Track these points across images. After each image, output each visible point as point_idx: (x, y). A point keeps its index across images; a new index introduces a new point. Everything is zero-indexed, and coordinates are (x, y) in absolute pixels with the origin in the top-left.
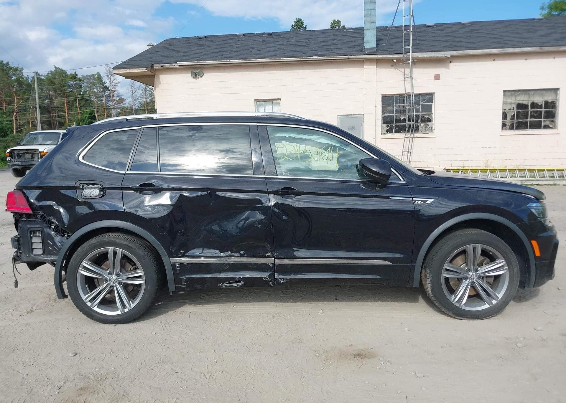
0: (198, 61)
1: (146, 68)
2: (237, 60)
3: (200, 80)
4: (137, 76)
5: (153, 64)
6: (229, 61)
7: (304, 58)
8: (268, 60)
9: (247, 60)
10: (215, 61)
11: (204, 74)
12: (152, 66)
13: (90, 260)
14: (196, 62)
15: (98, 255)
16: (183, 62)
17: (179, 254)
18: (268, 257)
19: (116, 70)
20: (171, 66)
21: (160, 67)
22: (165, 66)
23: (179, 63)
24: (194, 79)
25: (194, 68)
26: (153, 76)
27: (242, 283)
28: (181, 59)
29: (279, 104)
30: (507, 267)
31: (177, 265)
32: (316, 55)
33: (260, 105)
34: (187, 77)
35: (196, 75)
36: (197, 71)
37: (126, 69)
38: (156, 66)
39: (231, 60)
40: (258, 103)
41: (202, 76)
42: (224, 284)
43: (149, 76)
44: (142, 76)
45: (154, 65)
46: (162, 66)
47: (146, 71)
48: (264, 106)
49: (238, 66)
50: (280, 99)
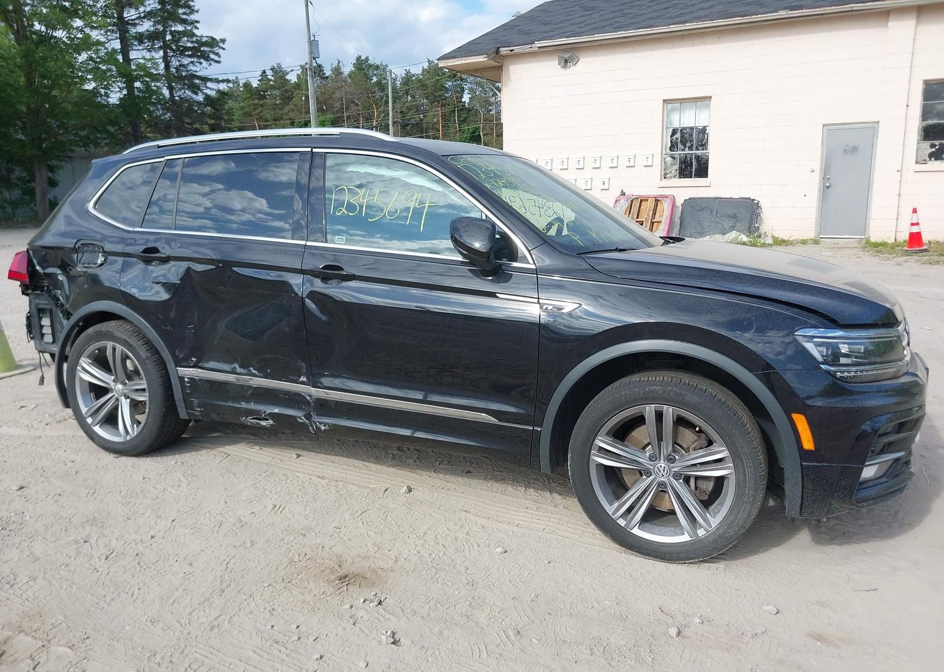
0: (568, 37)
1: (485, 56)
2: (633, 31)
3: (573, 70)
4: (476, 70)
5: (498, 48)
6: (619, 33)
7: (759, 16)
8: (688, 26)
9: (650, 29)
10: (595, 36)
11: (579, 60)
12: (497, 51)
13: (89, 357)
14: (565, 39)
15: (97, 351)
16: (544, 41)
17: (190, 362)
18: (302, 383)
19: (443, 61)
20: (526, 48)
21: (509, 52)
22: (517, 49)
23: (538, 44)
24: (563, 70)
25: (565, 51)
26: (500, 68)
27: (271, 422)
28: (544, 35)
29: (709, 106)
30: (732, 465)
31: (186, 380)
32: (785, 9)
33: (673, 110)
34: (550, 67)
35: (566, 61)
36: (566, 56)
37: (457, 59)
38: (504, 51)
39: (624, 31)
40: (670, 106)
41: (576, 64)
42: (248, 419)
43: (494, 67)
44: (484, 69)
45: (501, 49)
46: (512, 50)
47: (486, 59)
48: (680, 110)
49: (636, 42)
50: (710, 97)
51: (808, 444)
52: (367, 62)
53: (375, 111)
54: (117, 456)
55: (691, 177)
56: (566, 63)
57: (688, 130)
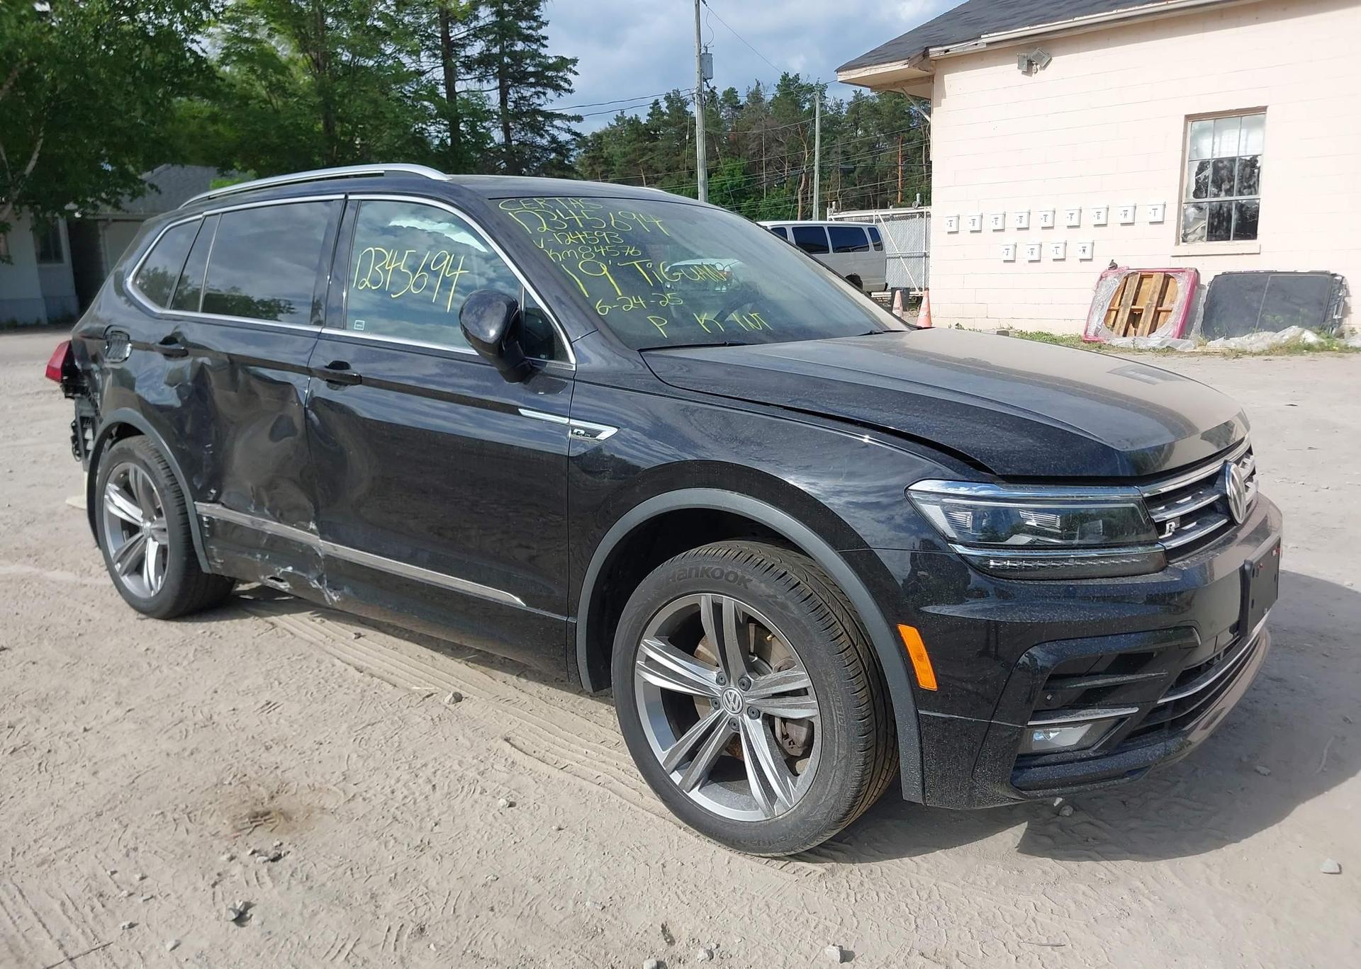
0: (1032, 25)
1: (905, 61)
2: (1137, 8)
3: (1041, 76)
4: (895, 83)
5: (927, 49)
6: (1115, 12)
9: (1165, 3)
10: (1076, 19)
11: (1051, 59)
12: (925, 54)
13: (115, 482)
14: (1028, 28)
16: (995, 34)
17: (209, 495)
18: (312, 531)
19: (844, 73)
20: (968, 47)
21: (943, 53)
22: (955, 49)
23: (986, 39)
24: (1024, 77)
25: (1031, 46)
26: (930, 79)
27: (288, 585)
28: (999, 24)
29: (1262, 122)
30: (815, 701)
31: (204, 519)
33: (1202, 131)
34: (1009, 72)
35: (1030, 63)
36: (1032, 54)
37: (864, 69)
38: (935, 52)
39: (1124, 8)
40: (1196, 125)
41: (1046, 66)
42: (266, 578)
43: (922, 78)
44: (907, 81)
45: (930, 50)
46: (947, 51)
47: (907, 66)
48: (1215, 132)
49: (1144, 25)
50: (1264, 109)
51: (927, 679)
52: (797, 82)
53: (806, 151)
54: (143, 616)
55: (1228, 238)
56: (1029, 66)
57: (1225, 163)
